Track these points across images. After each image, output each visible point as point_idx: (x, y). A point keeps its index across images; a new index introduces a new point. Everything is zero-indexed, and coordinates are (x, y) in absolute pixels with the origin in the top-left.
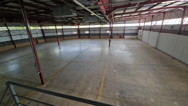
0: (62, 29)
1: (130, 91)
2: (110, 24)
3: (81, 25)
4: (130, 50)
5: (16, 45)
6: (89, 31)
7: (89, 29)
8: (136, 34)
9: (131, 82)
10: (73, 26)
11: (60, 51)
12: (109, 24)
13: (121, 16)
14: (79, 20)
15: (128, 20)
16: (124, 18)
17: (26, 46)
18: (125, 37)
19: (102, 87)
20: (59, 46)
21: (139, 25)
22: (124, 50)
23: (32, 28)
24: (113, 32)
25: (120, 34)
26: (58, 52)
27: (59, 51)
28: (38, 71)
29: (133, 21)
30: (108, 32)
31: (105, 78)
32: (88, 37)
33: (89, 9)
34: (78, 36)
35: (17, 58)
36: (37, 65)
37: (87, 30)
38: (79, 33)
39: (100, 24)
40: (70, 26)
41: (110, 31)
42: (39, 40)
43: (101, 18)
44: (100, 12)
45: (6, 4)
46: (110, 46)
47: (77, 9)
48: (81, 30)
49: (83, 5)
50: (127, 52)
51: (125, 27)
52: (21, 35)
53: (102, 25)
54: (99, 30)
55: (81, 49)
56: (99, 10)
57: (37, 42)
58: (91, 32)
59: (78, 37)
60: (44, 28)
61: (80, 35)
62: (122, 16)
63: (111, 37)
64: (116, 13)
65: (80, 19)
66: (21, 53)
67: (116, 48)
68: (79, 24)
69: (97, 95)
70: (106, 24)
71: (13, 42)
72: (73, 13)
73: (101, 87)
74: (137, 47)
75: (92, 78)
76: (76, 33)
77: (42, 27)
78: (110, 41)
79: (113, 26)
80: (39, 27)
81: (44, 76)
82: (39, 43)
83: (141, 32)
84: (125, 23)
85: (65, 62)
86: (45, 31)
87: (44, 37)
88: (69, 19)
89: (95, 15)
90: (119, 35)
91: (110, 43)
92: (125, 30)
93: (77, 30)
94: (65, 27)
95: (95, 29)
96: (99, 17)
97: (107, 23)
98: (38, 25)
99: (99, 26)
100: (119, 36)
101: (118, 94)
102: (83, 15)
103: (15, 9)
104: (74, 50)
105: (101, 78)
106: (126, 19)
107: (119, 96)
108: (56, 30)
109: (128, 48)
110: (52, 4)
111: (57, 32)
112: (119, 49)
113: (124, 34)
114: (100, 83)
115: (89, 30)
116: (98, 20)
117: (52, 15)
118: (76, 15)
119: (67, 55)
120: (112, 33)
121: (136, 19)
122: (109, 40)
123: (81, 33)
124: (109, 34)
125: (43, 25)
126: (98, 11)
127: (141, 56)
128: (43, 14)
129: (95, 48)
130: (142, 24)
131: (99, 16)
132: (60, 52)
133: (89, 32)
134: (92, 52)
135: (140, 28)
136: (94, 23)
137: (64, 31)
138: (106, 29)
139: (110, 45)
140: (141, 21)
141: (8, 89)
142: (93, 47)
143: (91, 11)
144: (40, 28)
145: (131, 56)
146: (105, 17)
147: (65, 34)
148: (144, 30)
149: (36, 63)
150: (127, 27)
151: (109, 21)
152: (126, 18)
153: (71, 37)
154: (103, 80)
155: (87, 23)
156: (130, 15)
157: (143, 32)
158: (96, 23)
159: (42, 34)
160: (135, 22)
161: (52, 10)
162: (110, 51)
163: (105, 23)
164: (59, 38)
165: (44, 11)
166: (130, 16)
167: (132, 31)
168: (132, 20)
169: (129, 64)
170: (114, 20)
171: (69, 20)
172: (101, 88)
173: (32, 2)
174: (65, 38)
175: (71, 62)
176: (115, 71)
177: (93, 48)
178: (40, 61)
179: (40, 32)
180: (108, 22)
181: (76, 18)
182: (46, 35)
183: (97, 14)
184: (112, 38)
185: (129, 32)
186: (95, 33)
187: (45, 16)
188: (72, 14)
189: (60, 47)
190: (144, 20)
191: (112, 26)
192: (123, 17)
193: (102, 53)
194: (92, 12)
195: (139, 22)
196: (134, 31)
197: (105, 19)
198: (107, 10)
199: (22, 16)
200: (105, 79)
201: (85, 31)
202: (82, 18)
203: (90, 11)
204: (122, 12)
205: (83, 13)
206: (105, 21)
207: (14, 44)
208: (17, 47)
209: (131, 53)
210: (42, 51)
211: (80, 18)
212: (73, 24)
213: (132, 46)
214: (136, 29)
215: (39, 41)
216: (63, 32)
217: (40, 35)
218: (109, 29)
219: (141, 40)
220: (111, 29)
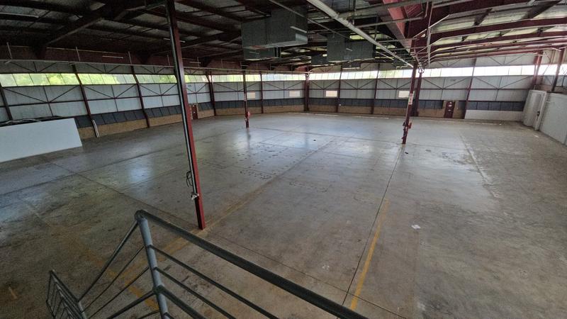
0: (261, 83)
1: (470, 308)
2: (416, 67)
3: (314, 72)
4: (486, 164)
5: (150, 120)
6: (339, 90)
7: (338, 85)
8: (520, 105)
9: (481, 279)
10: (292, 74)
11: (249, 146)
12: (411, 68)
13: (459, 41)
14: (310, 57)
15: (486, 55)
16: (474, 46)
17: (171, 125)
18: (470, 113)
19: (365, 271)
20: (248, 132)
21: (537, 71)
22: (459, 162)
23: (187, 79)
24: (423, 96)
25: (448, 102)
26: (243, 147)
27: (246, 143)
28: (193, 193)
29: (509, 58)
30: (404, 94)
31: (377, 244)
32: (333, 108)
33: (350, 20)
34: (304, 104)
35: (150, 153)
36: (191, 177)
37: (333, 86)
38: (308, 94)
39: (379, 68)
40: (284, 73)
41: (411, 92)
42: (200, 111)
43: (384, 48)
44: (383, 29)
45: (135, 18)
46: (404, 142)
47: (311, 21)
48: (314, 87)
49: (332, 8)
50: (472, 167)
51: (471, 79)
52: (162, 95)
53: (382, 70)
54: (370, 86)
55: (307, 144)
56: (381, 21)
57: (195, 116)
58: (344, 95)
59: (302, 107)
60: (214, 79)
61: (310, 103)
62: (463, 38)
63: (413, 111)
64: (442, 29)
65: (314, 53)
66: (159, 142)
67: (430, 151)
68: (308, 69)
69: (348, 294)
70: (399, 69)
71: (143, 113)
72: (297, 36)
73: (361, 269)
74: (516, 153)
75: (336, 236)
76: (296, 94)
77: (210, 76)
78: (407, 125)
79: (423, 76)
80: (202, 76)
81: (206, 208)
82: (199, 117)
83: (540, 97)
84: (473, 64)
85: (260, 176)
86: (215, 89)
87: (213, 104)
88: (283, 53)
89: (365, 40)
90: (444, 105)
91: (406, 133)
92: (469, 89)
93: (300, 86)
94: (269, 77)
95: (357, 84)
96: (379, 46)
97: (403, 64)
98: (201, 72)
99: (373, 74)
100: (444, 110)
101: (421, 306)
102: (324, 39)
103: (156, 31)
104: (286, 145)
105: (364, 241)
106: (480, 48)
107: (424, 314)
108: (245, 87)
109: (478, 154)
110: (241, 11)
111: (245, 92)
112: (440, 156)
113: (464, 105)
114: (360, 258)
115: (337, 87)
116: (374, 55)
117: (240, 42)
118: (304, 40)
119: (267, 158)
120: (416, 100)
121: (523, 48)
122: (404, 120)
123: (314, 94)
124: (406, 100)
125: (213, 72)
126: (376, 24)
127: (534, 189)
128: (217, 42)
129: (352, 144)
130: (548, 70)
131: (378, 40)
132: (249, 148)
133: (339, 94)
134: (343, 157)
135: (538, 82)
136: (357, 66)
137: (263, 89)
138: (398, 84)
139: (404, 139)
140: (545, 57)
141: (138, 229)
142: (346, 141)
143: (355, 25)
144: (204, 79)
145: (486, 186)
146: (399, 45)
147: (267, 96)
148: (553, 91)
149: (190, 172)
150: (480, 78)
151: (412, 59)
152: (480, 45)
153: (282, 106)
154: (372, 250)
155: (335, 64)
156: (500, 35)
157: (548, 98)
158: (362, 65)
159: (208, 94)
160: (518, 61)
161: (240, 31)
162: (402, 159)
163: (396, 65)
164: (251, 108)
165: (220, 32)
166: (500, 38)
167: (501, 93)
168: (506, 53)
169: (474, 213)
170: (431, 55)
171: (283, 56)
172: (362, 275)
173: (196, 10)
174: (266, 109)
175: (278, 178)
176: (416, 227)
177: (347, 144)
178: (199, 166)
179: (205, 90)
180: (406, 60)
181: (303, 51)
182: (218, 98)
183: (373, 36)
184: (417, 116)
185: (489, 96)
186: (358, 97)
187: (222, 47)
188: (294, 39)
189: (250, 133)
190: (557, 56)
191: (421, 74)
192: (468, 43)
193: (374, 162)
194: (357, 30)
195: (537, 61)
196: (508, 92)
197: (398, 53)
198: (408, 22)
199: (170, 47)
200: (379, 247)
201: (325, 89)
202: (319, 49)
203: (351, 26)
204: (469, 24)
205: (325, 35)
206: (396, 57)
207: (146, 117)
208: (151, 125)
209: (489, 173)
210: (206, 141)
211: (314, 49)
212: (292, 69)
213: (494, 150)
215: (201, 114)
216: (261, 91)
217: (205, 98)
218: (409, 86)
219: (536, 127)
220: (415, 84)
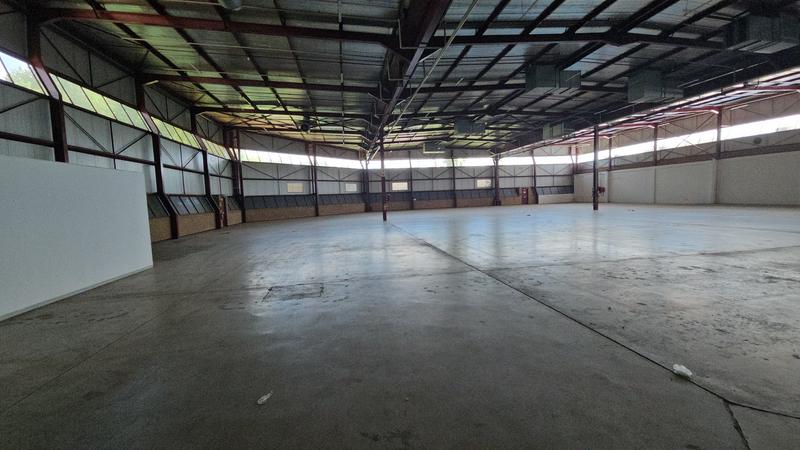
6: (410, 181)
7: (409, 176)
8: (569, 189)
18: (540, 198)
25: (523, 190)
29: (554, 149)
30: (483, 183)
32: (406, 204)
34: (364, 201)
37: (402, 177)
38: (367, 188)
39: (452, 156)
42: (230, 210)
48: (374, 178)
51: (534, 167)
54: (447, 175)
58: (418, 187)
59: (362, 206)
82: (228, 224)
84: (532, 154)
92: (534, 177)
93: (356, 177)
95: (432, 174)
100: (521, 197)
113: (535, 191)
115: (407, 178)
133: (410, 186)
138: (476, 174)
140: (580, 149)
150: (540, 166)
167: (555, 179)
185: (547, 182)
186: (435, 189)
196: (560, 178)
201: (390, 181)
214: (565, 172)
218: (486, 174)
219: (606, 200)
220: (493, 173)
